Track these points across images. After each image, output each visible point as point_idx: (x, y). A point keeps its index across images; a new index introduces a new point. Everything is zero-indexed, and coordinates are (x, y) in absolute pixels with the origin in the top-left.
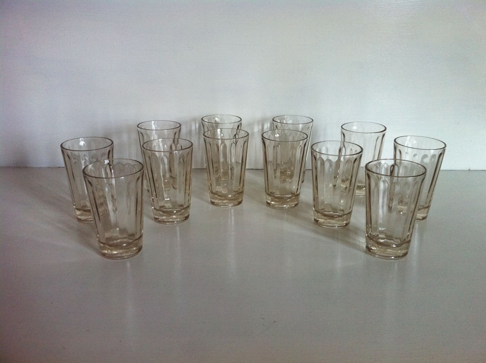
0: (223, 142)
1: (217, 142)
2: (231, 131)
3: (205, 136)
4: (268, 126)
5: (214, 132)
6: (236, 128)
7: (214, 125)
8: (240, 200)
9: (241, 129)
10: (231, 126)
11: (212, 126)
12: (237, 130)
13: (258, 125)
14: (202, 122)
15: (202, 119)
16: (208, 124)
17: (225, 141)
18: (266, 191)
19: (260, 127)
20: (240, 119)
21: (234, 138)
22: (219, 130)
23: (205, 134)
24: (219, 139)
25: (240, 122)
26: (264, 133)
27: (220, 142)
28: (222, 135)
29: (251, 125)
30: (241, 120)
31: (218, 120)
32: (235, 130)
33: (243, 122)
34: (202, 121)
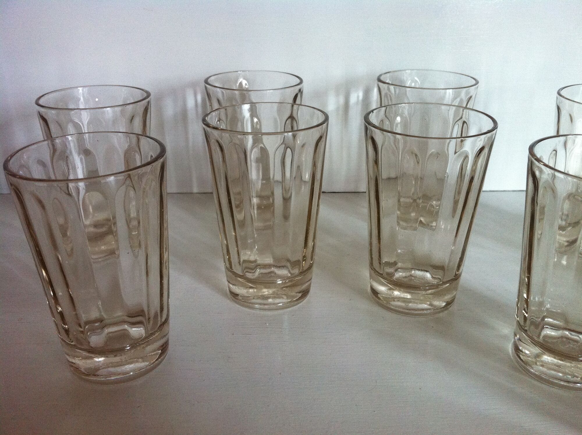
0: (257, 141)
1: (242, 141)
2: (279, 111)
3: (208, 125)
4: (358, 97)
5: (235, 112)
6: (291, 101)
7: (236, 93)
8: (304, 287)
9: (302, 104)
10: (276, 97)
11: (231, 99)
12: (293, 106)
13: (337, 95)
14: (206, 88)
15: (206, 82)
16: (223, 92)
17: (265, 138)
18: (371, 264)
19: (342, 100)
20: (298, 81)
21: (289, 128)
22: (246, 107)
23: (208, 119)
24: (248, 133)
25: (299, 87)
26: (370, 113)
27: (250, 141)
28: (256, 120)
29: (321, 94)
30: (301, 81)
31: (246, 84)
32: (289, 106)
33: (305, 87)
34: (207, 86)
